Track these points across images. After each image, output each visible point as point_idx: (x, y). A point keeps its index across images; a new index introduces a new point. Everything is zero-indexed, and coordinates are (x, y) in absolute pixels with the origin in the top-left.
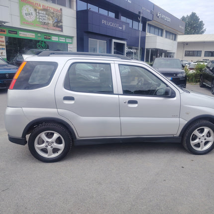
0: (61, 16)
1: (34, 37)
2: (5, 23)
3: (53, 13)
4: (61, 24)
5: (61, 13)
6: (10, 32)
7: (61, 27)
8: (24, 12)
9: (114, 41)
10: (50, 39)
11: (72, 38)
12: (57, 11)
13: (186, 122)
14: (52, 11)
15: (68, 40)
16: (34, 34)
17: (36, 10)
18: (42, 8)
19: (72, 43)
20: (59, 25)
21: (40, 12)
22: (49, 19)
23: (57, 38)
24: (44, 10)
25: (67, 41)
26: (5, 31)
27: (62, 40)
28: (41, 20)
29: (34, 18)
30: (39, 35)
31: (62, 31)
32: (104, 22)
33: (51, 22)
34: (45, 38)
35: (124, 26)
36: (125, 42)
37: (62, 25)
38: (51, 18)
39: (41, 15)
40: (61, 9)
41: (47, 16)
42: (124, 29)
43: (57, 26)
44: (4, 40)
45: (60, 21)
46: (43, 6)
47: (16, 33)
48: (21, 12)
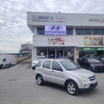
0: (103, 39)
4: (102, 43)
12: (101, 38)
14: (98, 38)
17: (91, 40)
18: (93, 38)
20: (101, 43)
22: (97, 42)
23: (101, 48)
24: (95, 38)
26: (79, 49)
28: (93, 43)
30: (92, 48)
31: (103, 45)
33: (97, 43)
34: (95, 49)
38: (97, 41)
40: (103, 37)
41: (95, 41)
43: (101, 44)
44: (78, 52)
45: (102, 41)
46: (94, 37)
47: (83, 49)
48: (85, 42)
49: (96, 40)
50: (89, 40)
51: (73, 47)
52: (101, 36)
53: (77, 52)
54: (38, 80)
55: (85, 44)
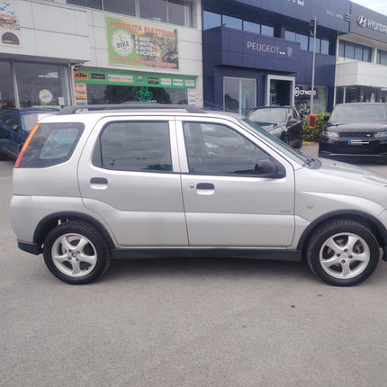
0: (176, 42)
1: (131, 81)
2: (83, 62)
3: (162, 38)
4: (175, 56)
5: (176, 37)
6: (94, 76)
7: (176, 61)
8: (115, 41)
9: (270, 77)
10: (157, 83)
11: (194, 78)
12: (169, 34)
13: (309, 223)
14: (160, 35)
15: (188, 83)
16: (131, 77)
17: (133, 37)
18: (143, 32)
19: (194, 87)
20: (172, 58)
21: (141, 39)
22: (156, 50)
23: (170, 80)
24: (149, 34)
25: (186, 85)
27: (178, 83)
28: (142, 53)
29: (131, 50)
30: (140, 77)
31: (177, 68)
32: (250, 45)
33: (158, 54)
34: (150, 82)
35: (290, 50)
36: (292, 79)
37: (177, 58)
38: (158, 48)
39: (143, 44)
40: (175, 31)
41: (151, 45)
42: (289, 55)
43: (169, 61)
44: (84, 88)
45: (175, 52)
46: (145, 28)
47: (103, 77)
49: (154, 44)
50: (127, 37)
51: (61, 65)
52: (170, 28)
53: (78, 88)
54: (55, 256)
55: (114, 57)
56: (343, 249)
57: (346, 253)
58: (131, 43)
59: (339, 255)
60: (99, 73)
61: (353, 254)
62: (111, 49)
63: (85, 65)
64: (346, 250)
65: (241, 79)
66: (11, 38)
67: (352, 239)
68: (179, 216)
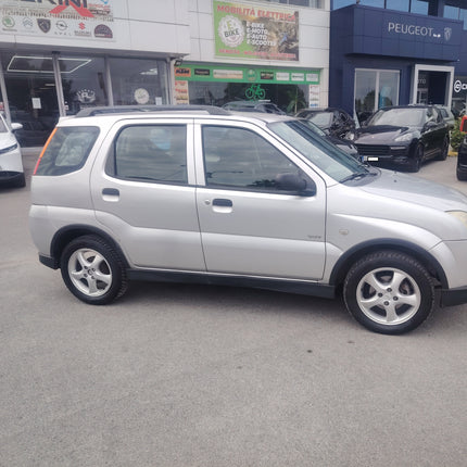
0: (296, 27)
1: (241, 77)
2: (183, 55)
3: (280, 23)
4: (295, 44)
5: (297, 21)
6: (198, 71)
7: (295, 51)
8: (222, 30)
9: (418, 68)
10: (272, 78)
11: (318, 71)
12: (288, 17)
14: (277, 19)
15: (310, 78)
16: (241, 72)
17: (244, 23)
18: (256, 16)
19: (318, 83)
20: (291, 47)
21: (253, 25)
22: (271, 38)
23: (288, 75)
24: (263, 19)
25: (308, 79)
26: (188, 72)
27: (297, 79)
28: (254, 42)
29: (241, 40)
30: (251, 72)
31: (297, 59)
32: (393, 26)
33: (274, 44)
34: (262, 78)
35: (448, 31)
36: (449, 68)
37: (297, 47)
38: (274, 35)
39: (256, 31)
40: (297, 14)
41: (266, 32)
42: (446, 38)
43: (288, 50)
44: (186, 87)
45: (295, 39)
46: (259, 11)
47: (208, 73)
48: (216, 33)
49: (269, 30)
50: (236, 24)
51: (160, 60)
52: (289, 10)
53: (180, 87)
54: (72, 273)
55: (221, 48)
56: (386, 287)
57: (389, 293)
58: (241, 30)
59: (380, 295)
60: (203, 68)
61: (399, 295)
62: (217, 38)
63: (185, 59)
64: (389, 290)
65: (378, 71)
66: (103, 31)
67: (399, 276)
68: (194, 235)
